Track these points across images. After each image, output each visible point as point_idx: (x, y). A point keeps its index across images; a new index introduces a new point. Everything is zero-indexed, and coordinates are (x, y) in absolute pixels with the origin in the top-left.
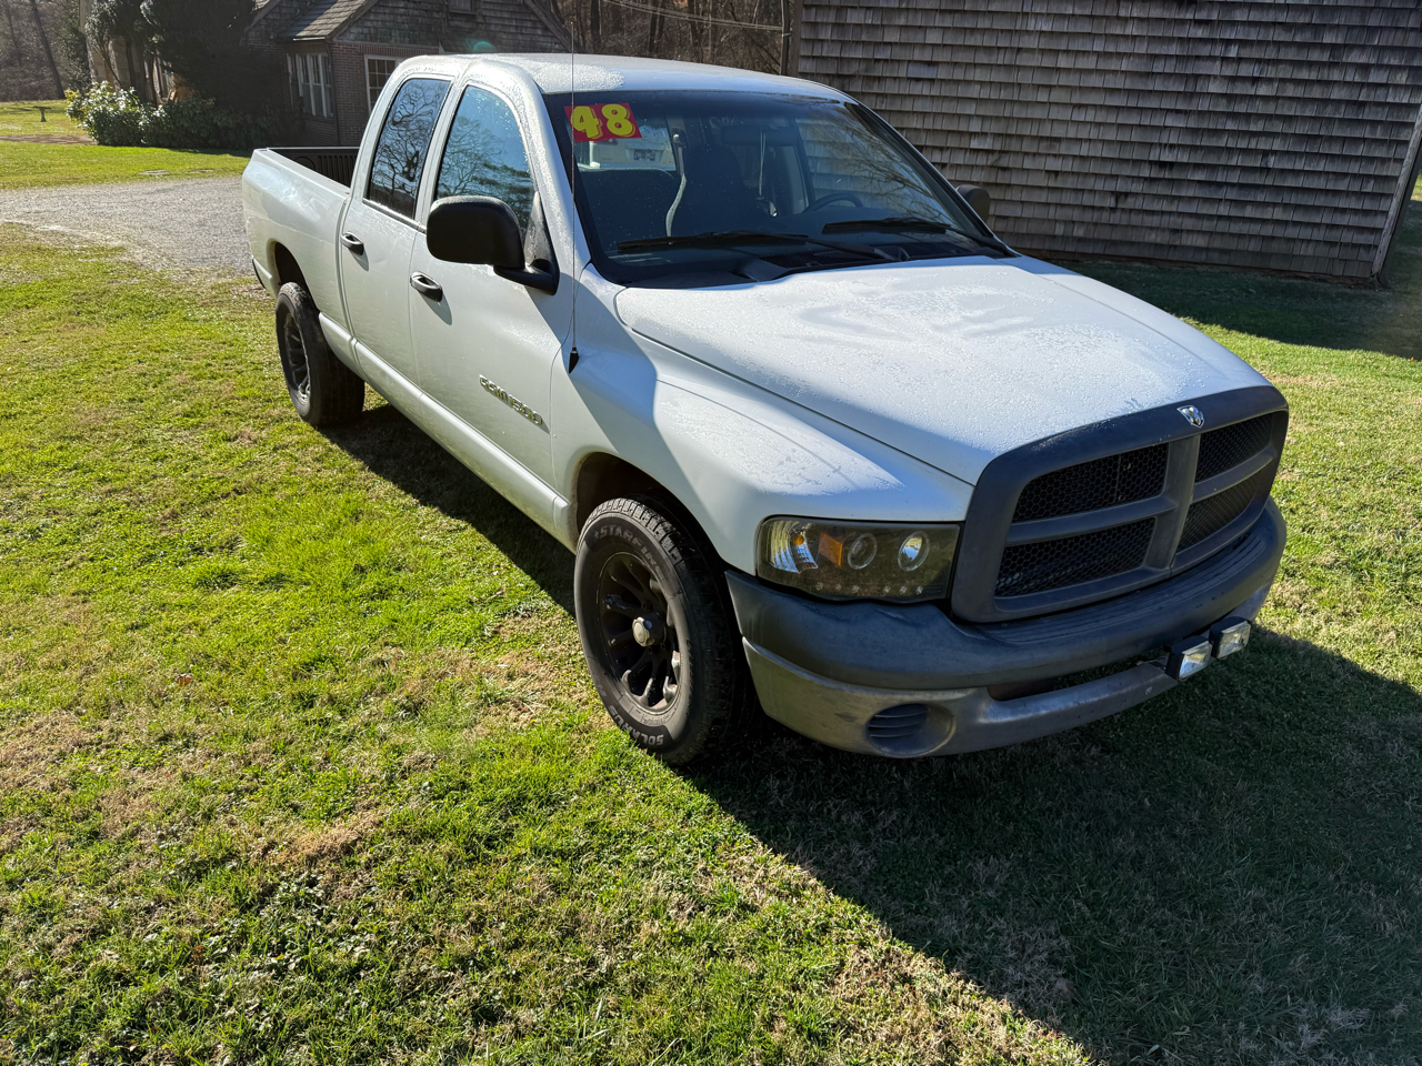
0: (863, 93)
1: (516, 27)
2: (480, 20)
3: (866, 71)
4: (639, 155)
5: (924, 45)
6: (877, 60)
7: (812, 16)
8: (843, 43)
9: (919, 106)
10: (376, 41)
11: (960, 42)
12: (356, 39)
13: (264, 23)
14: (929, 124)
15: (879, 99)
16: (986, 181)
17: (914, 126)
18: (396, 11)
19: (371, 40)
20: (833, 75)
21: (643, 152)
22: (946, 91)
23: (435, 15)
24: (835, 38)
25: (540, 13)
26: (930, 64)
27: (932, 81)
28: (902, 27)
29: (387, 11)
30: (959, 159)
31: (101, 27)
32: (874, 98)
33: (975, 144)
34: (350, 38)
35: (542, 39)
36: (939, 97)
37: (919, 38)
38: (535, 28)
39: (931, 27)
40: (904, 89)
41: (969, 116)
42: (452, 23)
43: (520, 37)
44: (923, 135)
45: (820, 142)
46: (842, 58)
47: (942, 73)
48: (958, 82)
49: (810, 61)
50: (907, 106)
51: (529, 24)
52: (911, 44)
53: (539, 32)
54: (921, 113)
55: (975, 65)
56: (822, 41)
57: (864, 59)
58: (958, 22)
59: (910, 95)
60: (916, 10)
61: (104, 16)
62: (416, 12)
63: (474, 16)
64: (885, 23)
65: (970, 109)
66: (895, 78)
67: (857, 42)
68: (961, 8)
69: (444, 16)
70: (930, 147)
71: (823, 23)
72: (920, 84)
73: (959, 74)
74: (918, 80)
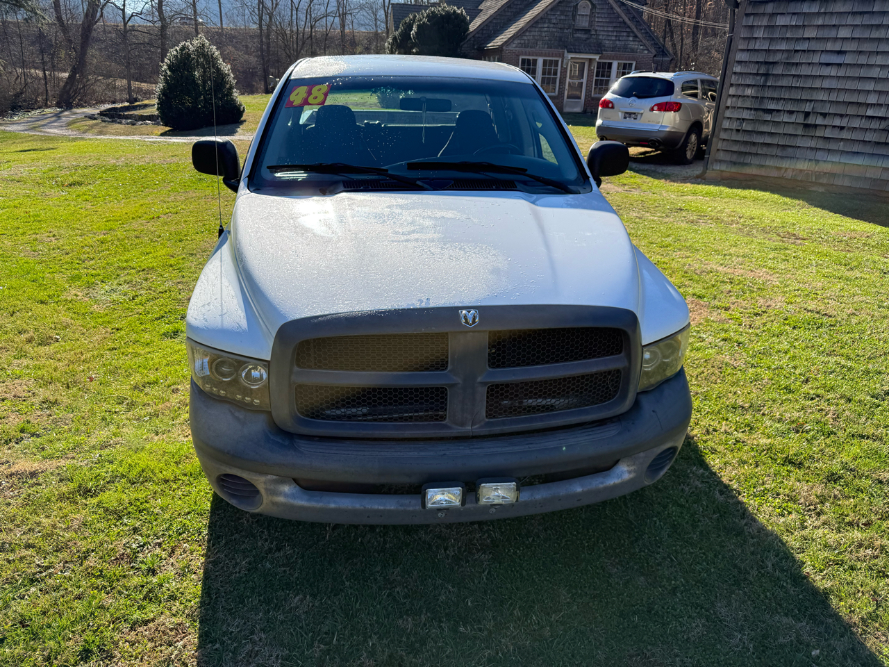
0: (783, 75)
1: (616, 36)
2: (593, 33)
3: (787, 59)
4: (627, 116)
5: (836, 39)
6: (797, 51)
7: (750, 21)
8: (771, 39)
9: (826, 84)
10: (528, 47)
11: (866, 36)
12: (516, 47)
13: (472, 39)
14: (833, 97)
15: (795, 79)
16: (877, 141)
17: (821, 98)
18: (542, 30)
19: (525, 47)
20: (761, 62)
21: (630, 114)
22: (850, 72)
23: (566, 31)
24: (766, 36)
25: (633, 27)
26: (840, 52)
27: (839, 65)
28: (818, 26)
29: (537, 29)
30: (856, 123)
31: (392, 45)
32: (791, 78)
33: (870, 113)
34: (513, 47)
35: (632, 43)
36: (844, 77)
37: (833, 34)
38: (628, 36)
39: (844, 25)
40: (816, 71)
41: (869, 92)
42: (575, 35)
43: (617, 42)
44: (828, 105)
45: (747, 108)
46: (769, 50)
47: (848, 59)
48: (862, 66)
49: (746, 53)
50: (817, 84)
51: (625, 34)
52: (825, 38)
53: (631, 39)
54: (827, 89)
55: (878, 52)
56: (756, 38)
57: (787, 50)
58: (867, 20)
59: (820, 76)
60: (832, 13)
61: (395, 39)
62: (554, 30)
63: (590, 31)
64: (806, 24)
65: (870, 86)
66: (809, 64)
67: (783, 39)
68: (870, 10)
69: (571, 31)
70: (832, 114)
71: (757, 26)
72: (830, 67)
73: (862, 60)
74: (828, 65)
